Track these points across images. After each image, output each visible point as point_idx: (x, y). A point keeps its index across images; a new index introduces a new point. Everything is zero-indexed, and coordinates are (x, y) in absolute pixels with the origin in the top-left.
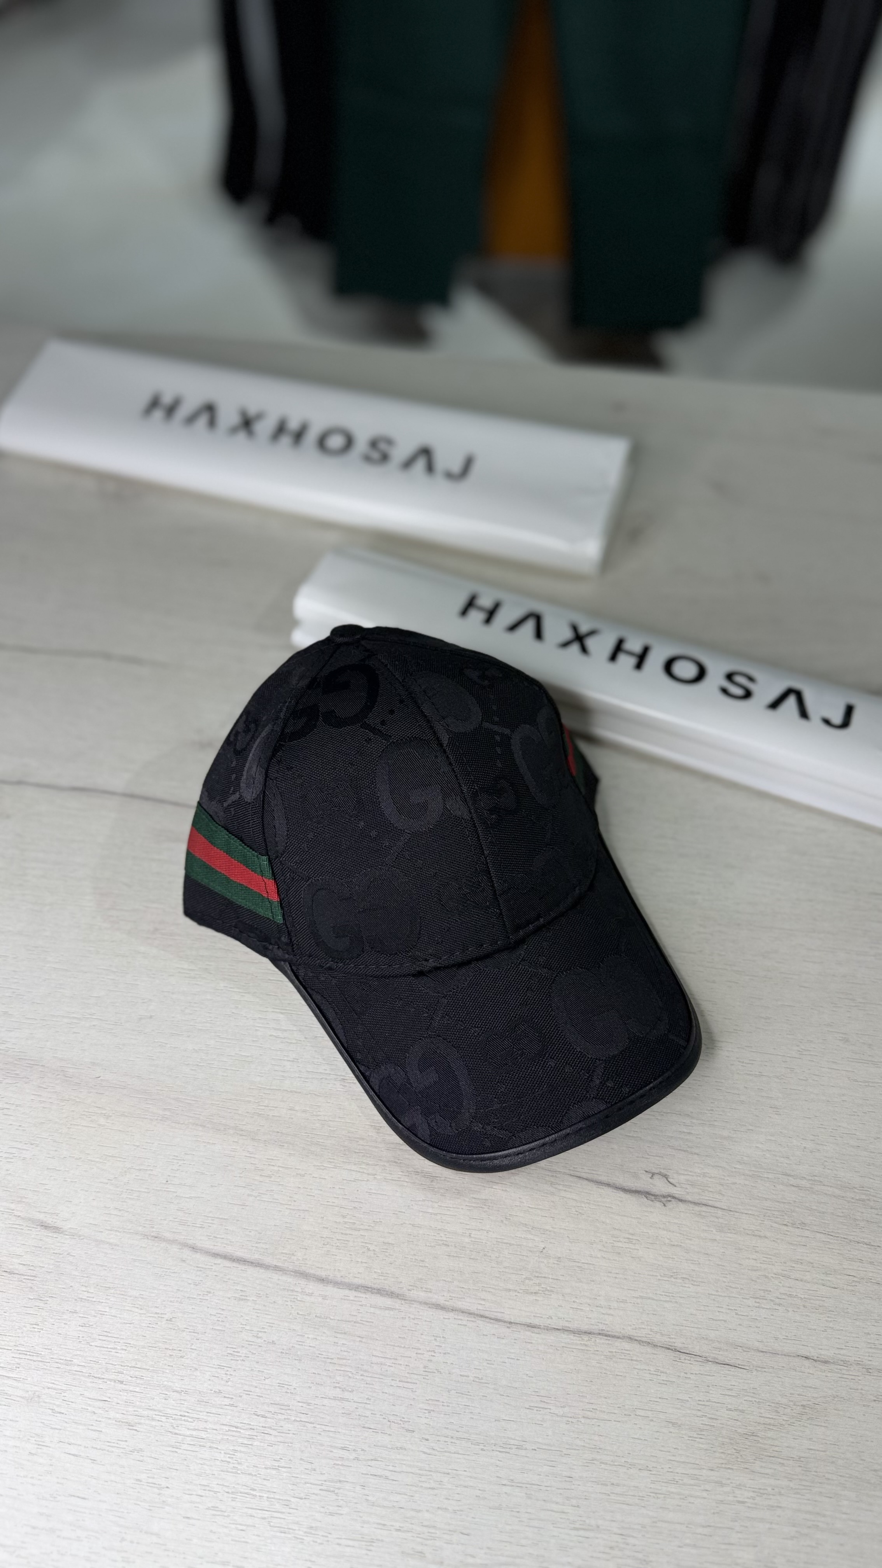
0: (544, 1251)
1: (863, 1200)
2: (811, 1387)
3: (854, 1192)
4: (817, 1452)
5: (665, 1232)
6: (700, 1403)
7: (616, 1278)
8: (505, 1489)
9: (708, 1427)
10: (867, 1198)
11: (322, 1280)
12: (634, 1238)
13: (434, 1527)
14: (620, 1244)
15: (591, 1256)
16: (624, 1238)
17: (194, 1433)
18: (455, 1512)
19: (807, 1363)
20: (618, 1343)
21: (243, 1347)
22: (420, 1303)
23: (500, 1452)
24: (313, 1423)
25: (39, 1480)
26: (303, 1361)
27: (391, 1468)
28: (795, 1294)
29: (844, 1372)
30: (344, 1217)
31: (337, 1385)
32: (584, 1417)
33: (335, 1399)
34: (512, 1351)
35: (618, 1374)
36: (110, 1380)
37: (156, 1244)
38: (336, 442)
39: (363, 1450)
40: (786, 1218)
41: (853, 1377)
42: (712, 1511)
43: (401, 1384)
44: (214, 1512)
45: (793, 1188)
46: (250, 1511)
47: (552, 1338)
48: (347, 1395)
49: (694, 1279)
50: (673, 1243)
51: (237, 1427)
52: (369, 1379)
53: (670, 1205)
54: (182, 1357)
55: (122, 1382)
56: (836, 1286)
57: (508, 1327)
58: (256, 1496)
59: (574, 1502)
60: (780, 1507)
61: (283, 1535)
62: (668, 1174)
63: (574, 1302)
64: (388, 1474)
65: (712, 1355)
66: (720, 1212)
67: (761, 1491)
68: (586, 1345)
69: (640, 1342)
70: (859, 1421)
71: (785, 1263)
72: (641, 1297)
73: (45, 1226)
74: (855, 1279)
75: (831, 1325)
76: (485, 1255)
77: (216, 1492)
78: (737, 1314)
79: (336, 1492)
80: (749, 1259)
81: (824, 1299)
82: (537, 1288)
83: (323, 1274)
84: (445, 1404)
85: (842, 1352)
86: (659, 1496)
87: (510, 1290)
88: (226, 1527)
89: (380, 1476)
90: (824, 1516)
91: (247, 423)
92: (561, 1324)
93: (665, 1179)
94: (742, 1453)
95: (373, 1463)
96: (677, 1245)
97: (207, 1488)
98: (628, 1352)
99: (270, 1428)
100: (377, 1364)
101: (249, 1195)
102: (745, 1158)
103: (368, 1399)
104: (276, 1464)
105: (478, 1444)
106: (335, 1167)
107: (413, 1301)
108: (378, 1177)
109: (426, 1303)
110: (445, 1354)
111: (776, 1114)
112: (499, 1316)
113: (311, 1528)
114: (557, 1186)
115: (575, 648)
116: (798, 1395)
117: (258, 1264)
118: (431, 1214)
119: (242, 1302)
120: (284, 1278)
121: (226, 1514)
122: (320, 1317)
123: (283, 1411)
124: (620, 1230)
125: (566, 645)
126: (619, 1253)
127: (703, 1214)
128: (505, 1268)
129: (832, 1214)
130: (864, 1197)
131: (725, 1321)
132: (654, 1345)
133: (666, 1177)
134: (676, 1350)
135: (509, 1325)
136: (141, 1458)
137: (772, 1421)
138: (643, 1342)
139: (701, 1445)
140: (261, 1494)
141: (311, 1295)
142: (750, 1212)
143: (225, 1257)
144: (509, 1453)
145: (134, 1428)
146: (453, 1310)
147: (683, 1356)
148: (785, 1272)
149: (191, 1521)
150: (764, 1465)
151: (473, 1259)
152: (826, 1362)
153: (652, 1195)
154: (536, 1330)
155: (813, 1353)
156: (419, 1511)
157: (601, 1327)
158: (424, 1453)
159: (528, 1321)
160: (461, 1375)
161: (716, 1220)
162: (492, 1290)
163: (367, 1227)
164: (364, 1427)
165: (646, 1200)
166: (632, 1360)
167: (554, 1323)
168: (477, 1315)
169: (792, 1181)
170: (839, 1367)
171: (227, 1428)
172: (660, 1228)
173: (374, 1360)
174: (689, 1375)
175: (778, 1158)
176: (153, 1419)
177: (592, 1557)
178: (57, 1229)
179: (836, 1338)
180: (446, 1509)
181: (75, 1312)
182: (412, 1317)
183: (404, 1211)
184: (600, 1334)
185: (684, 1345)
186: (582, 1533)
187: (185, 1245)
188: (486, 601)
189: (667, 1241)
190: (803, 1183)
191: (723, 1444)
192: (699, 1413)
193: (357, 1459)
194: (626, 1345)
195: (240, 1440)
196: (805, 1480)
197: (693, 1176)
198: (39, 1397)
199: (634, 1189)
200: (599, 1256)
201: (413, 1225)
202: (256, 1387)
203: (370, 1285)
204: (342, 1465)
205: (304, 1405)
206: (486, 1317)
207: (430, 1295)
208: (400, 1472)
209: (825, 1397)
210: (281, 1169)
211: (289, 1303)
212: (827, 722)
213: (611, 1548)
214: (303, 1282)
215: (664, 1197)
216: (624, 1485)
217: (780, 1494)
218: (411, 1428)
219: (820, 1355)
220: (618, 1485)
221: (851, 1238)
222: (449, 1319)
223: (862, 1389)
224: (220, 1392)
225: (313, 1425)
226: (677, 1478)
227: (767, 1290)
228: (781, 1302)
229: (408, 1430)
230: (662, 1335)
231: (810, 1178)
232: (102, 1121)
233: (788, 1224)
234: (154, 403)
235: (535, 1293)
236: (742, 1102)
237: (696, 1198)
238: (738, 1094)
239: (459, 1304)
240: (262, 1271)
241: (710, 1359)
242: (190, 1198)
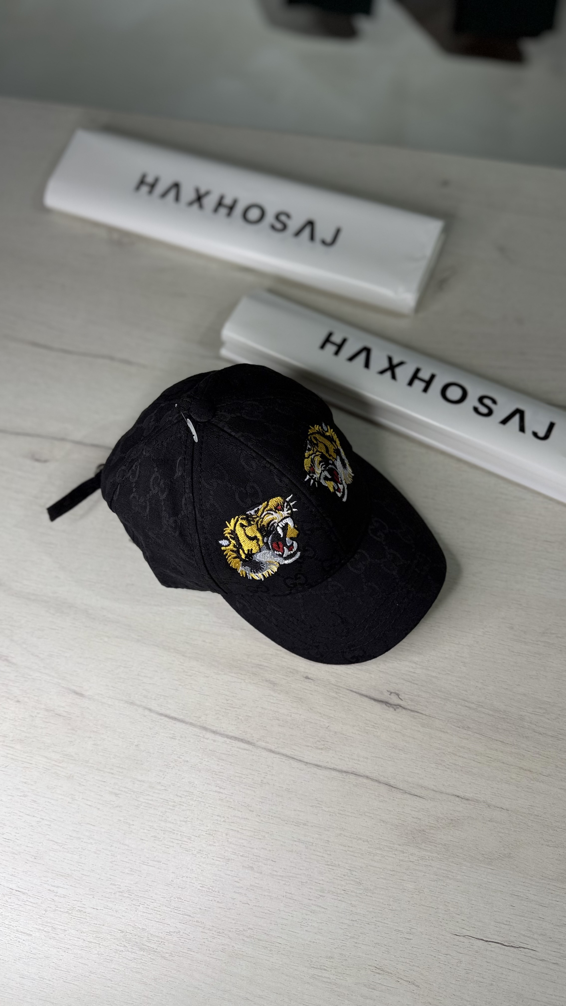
0: (329, 728)
1: (504, 718)
2: (457, 811)
3: (500, 713)
4: (454, 842)
5: (393, 724)
6: (399, 813)
7: (364, 745)
8: (295, 843)
9: (400, 825)
10: (506, 717)
11: (214, 732)
12: (376, 725)
13: (259, 856)
14: (368, 728)
15: (352, 733)
16: (371, 725)
17: (147, 801)
18: (270, 851)
19: (457, 799)
20: (361, 779)
21: (172, 762)
22: (262, 748)
23: (295, 825)
24: (204, 802)
25: (73, 815)
26: (201, 771)
27: (241, 827)
28: (457, 763)
29: (476, 805)
30: (227, 700)
31: (217, 785)
32: (338, 813)
33: (216, 792)
34: (306, 777)
35: (359, 794)
36: (107, 772)
37: (132, 706)
38: (254, 214)
39: (227, 817)
40: (460, 723)
41: (480, 808)
42: (397, 864)
43: (249, 788)
44: (155, 839)
45: (466, 708)
46: (172, 840)
47: (328, 773)
48: (221, 790)
49: (405, 750)
50: (396, 731)
51: (167, 801)
52: (233, 784)
53: (398, 710)
54: (142, 764)
55: (112, 774)
56: (480, 762)
57: (305, 765)
58: (175, 833)
59: (329, 852)
60: (431, 866)
61: (187, 852)
62: (399, 693)
63: (341, 755)
64: (239, 830)
65: (409, 790)
66: (424, 717)
67: (423, 858)
68: (344, 778)
69: (372, 780)
70: (479, 830)
71: (455, 747)
72: (376, 757)
73: (76, 693)
74: (492, 759)
75: (474, 781)
76: (298, 727)
77: (156, 829)
78: (425, 771)
79: (213, 835)
80: (436, 743)
81: (473, 768)
82: (322, 747)
83: (214, 729)
84: (270, 800)
85: (477, 795)
86: (371, 854)
87: (308, 746)
88: (160, 846)
89: (235, 830)
90: (453, 872)
91: (199, 198)
92: (333, 766)
93: (397, 696)
94: (416, 839)
95: (232, 824)
96: (399, 732)
97: (152, 827)
98: (365, 784)
99: (183, 802)
100: (238, 776)
101: (180, 685)
102: (443, 689)
103: (232, 793)
104: (185, 820)
105: (284, 821)
106: (225, 674)
107: (258, 747)
108: (246, 681)
109: (265, 749)
110: (272, 775)
111: (464, 666)
112: (301, 759)
113: (200, 850)
114: (339, 694)
115: (388, 374)
116: (450, 814)
117: (182, 720)
118: (272, 703)
119: (172, 740)
120: (195, 729)
121: (160, 840)
122: (211, 751)
123: (190, 795)
124: (370, 721)
125: (382, 372)
126: (367, 733)
127: (415, 717)
128: (308, 734)
129: (485, 724)
130: (504, 716)
131: (418, 774)
132: (379, 782)
133: (398, 695)
134: (390, 786)
135: (306, 764)
136: (121, 810)
137: (434, 825)
138: (374, 780)
139: (396, 833)
140: (177, 833)
141: (207, 739)
142: (440, 718)
143: (166, 716)
144: (299, 826)
145: (119, 796)
146: (278, 753)
147: (393, 789)
148: (454, 752)
149: (144, 841)
150: (426, 845)
151: (291, 728)
152: (467, 800)
153: (390, 704)
154: (320, 768)
155: (462, 794)
156: (253, 848)
157: (353, 770)
158: (258, 822)
159: (316, 763)
160: (279, 787)
161: (421, 721)
162: (299, 745)
163: (238, 707)
164: (229, 807)
165: (385, 706)
166: (367, 788)
167: (329, 765)
168: (290, 757)
169: (467, 704)
170: (474, 803)
171: (162, 800)
172: (391, 722)
173: (237, 774)
174: (395, 799)
175: (461, 691)
176: (127, 793)
177: (334, 878)
178: (82, 695)
179: (475, 788)
180: (265, 849)
181: (90, 737)
182: (257, 755)
183: (258, 700)
184: (352, 773)
185: (395, 784)
186: (330, 867)
187: (145, 708)
188: (337, 339)
189: (394, 729)
190: (472, 706)
191: (407, 833)
192: (398, 818)
193: (224, 821)
194: (365, 781)
195: (169, 807)
196: (446, 855)
197: (412, 696)
198: (73, 776)
199: (380, 700)
200: (357, 733)
201: (262, 708)
202: (178, 782)
203: (237, 736)
204: (217, 823)
205: (201, 793)
206: (295, 759)
207: (267, 744)
208: (245, 830)
209: (464, 817)
210: (197, 673)
211: (196, 742)
212: (535, 434)
213: (344, 875)
214: (204, 732)
215: (395, 705)
216: (354, 847)
217: (432, 860)
218: (252, 809)
219: (465, 795)
220: (351, 847)
221: (493, 737)
222: (276, 758)
223: (484, 815)
224: (160, 783)
225: (204, 803)
226: (381, 847)
227: (443, 760)
228: (449, 767)
229: (250, 811)
230: (384, 777)
231: (477, 703)
232: (106, 639)
233: (460, 727)
234: (142, 182)
235: (321, 749)
236: (446, 658)
237: (412, 708)
238: (445, 653)
239: (282, 751)
240: (184, 724)
241: (407, 792)
242: (150, 684)
